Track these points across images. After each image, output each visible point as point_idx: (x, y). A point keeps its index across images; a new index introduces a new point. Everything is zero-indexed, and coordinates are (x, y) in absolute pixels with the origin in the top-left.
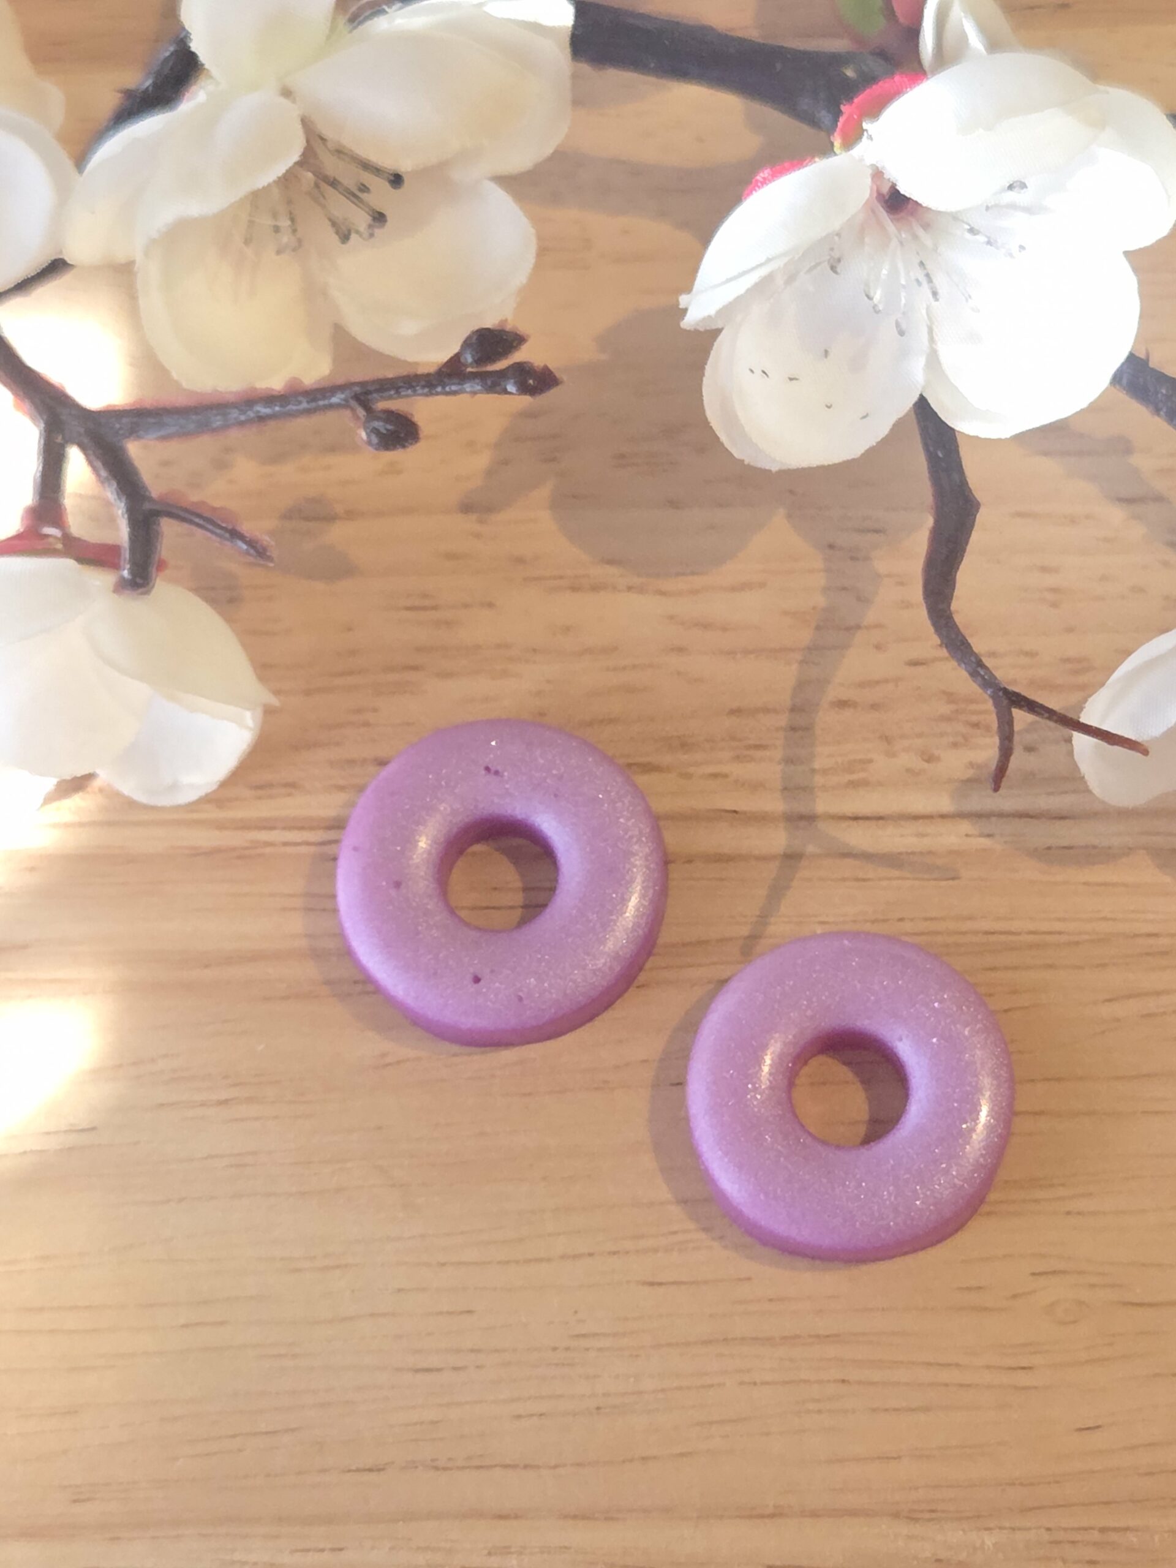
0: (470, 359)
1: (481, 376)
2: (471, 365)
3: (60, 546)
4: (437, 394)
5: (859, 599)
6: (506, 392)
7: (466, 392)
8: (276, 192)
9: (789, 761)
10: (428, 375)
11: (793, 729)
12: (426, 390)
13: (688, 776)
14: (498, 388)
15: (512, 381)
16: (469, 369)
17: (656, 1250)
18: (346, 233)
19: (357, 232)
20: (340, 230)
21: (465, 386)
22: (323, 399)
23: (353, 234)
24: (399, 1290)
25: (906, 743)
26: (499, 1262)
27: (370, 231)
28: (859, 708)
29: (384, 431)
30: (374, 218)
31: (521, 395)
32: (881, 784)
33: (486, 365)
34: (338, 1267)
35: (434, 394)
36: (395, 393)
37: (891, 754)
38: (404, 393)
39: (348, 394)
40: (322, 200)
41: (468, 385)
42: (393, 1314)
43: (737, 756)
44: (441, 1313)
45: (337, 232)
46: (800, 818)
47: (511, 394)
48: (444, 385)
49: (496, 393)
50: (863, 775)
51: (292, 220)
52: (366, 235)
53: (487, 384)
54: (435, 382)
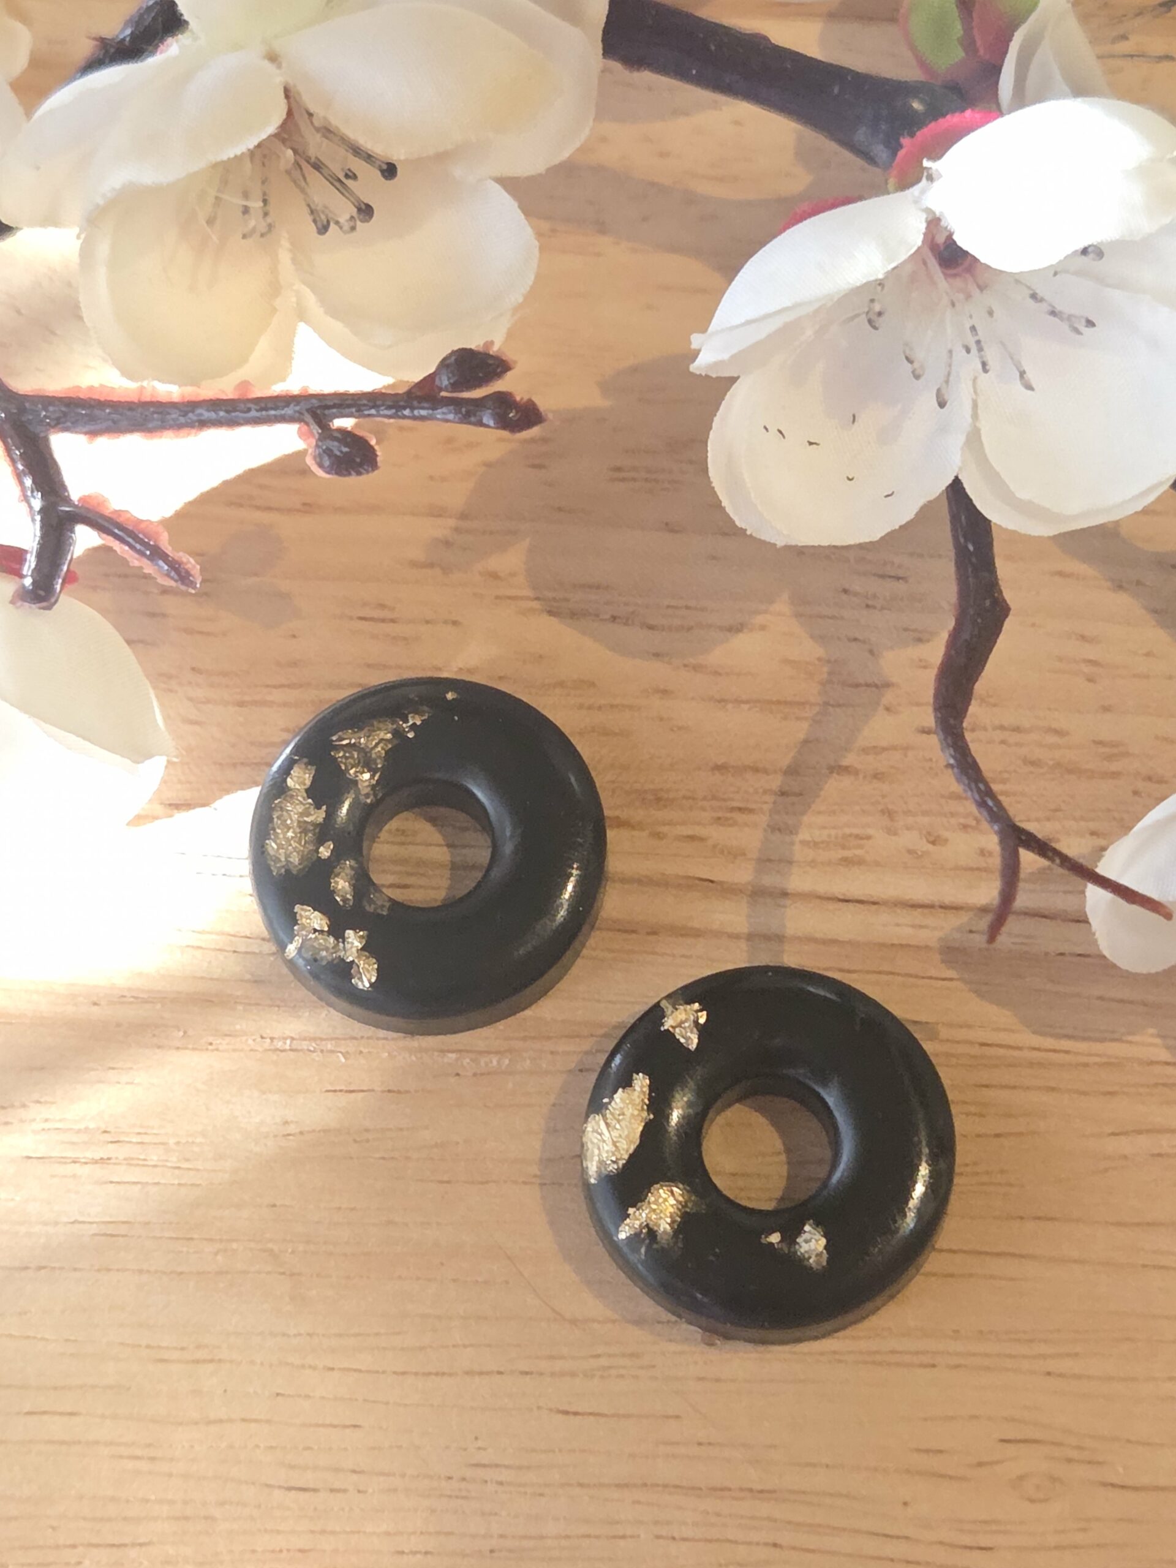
0: (445, 382)
1: (457, 403)
2: (446, 390)
4: (405, 417)
5: (871, 652)
6: (480, 424)
7: (437, 419)
8: (248, 165)
9: (774, 828)
10: (396, 395)
11: (783, 794)
12: (394, 411)
13: (660, 836)
14: (473, 419)
15: (490, 411)
16: (443, 394)
17: (573, 1375)
18: (325, 223)
19: (337, 223)
20: (318, 219)
21: (435, 412)
22: (275, 409)
23: (332, 225)
24: (278, 1394)
25: (910, 820)
26: (395, 1373)
27: (352, 224)
28: (861, 776)
29: (338, 453)
30: (359, 210)
31: (497, 428)
32: (877, 864)
33: (462, 391)
34: (211, 1361)
35: (400, 417)
36: (357, 411)
37: (892, 832)
38: (366, 412)
39: (303, 406)
40: (303, 184)
41: (439, 411)
42: (268, 1421)
43: (719, 818)
44: (323, 1425)
45: (315, 221)
46: (785, 894)
47: (487, 426)
48: (412, 408)
49: (470, 423)
50: (858, 852)
51: (265, 201)
52: (346, 227)
53: (460, 412)
54: (402, 403)
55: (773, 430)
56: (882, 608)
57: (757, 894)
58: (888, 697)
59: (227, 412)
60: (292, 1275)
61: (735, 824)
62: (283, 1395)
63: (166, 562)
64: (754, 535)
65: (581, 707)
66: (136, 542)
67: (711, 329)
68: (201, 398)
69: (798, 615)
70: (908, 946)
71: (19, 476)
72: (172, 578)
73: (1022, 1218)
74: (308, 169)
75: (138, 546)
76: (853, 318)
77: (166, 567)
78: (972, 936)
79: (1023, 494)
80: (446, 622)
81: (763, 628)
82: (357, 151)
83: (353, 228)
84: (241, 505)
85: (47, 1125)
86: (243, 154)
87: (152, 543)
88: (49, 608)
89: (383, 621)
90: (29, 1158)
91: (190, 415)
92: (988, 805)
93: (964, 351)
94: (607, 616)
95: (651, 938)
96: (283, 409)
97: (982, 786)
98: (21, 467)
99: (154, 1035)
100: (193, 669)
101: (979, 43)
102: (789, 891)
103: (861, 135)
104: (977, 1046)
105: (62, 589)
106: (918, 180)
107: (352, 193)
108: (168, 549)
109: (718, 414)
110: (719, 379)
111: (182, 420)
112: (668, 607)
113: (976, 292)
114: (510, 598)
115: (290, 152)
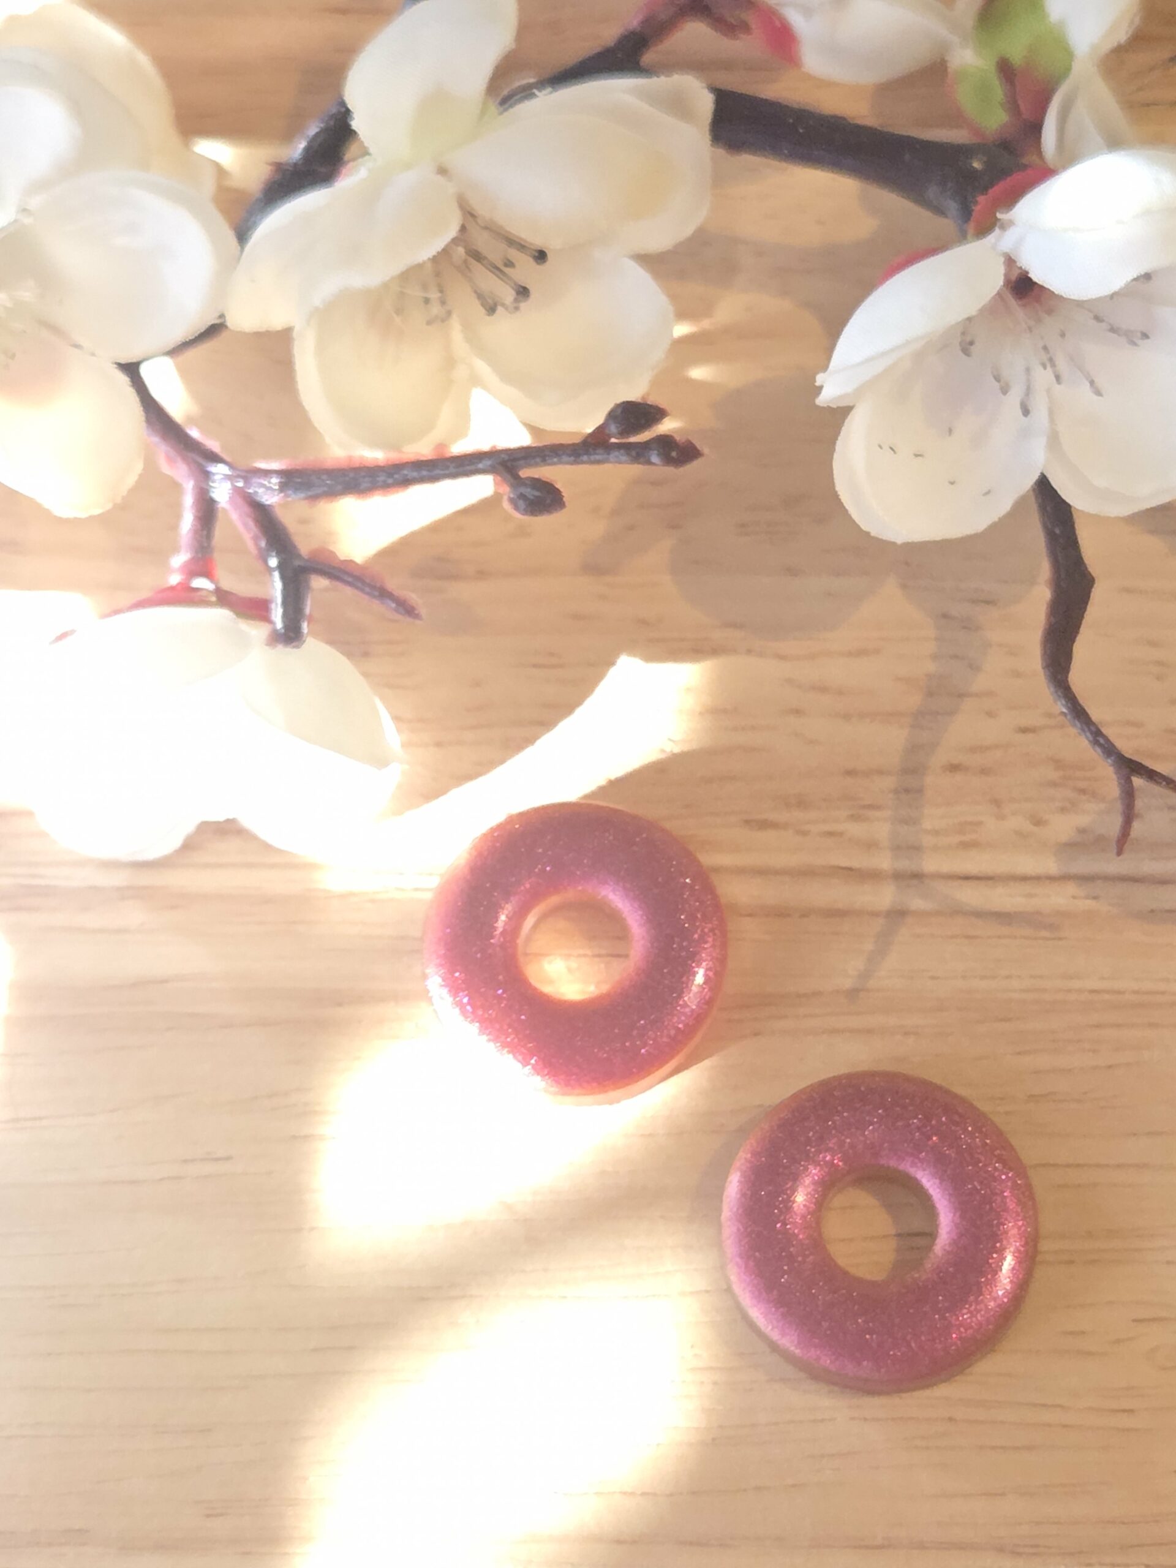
0: (614, 431)
1: (627, 447)
2: (616, 437)
3: (214, 599)
4: (583, 463)
5: (969, 666)
6: (649, 463)
7: (610, 462)
9: (900, 821)
10: (574, 445)
11: (907, 791)
12: (572, 458)
13: (804, 833)
14: (642, 460)
15: (656, 452)
16: (613, 440)
18: (492, 306)
19: (503, 305)
20: (485, 302)
21: (608, 456)
22: (470, 464)
23: (499, 307)
25: (1015, 806)
27: (514, 304)
28: (970, 772)
29: (531, 497)
30: (519, 292)
31: (664, 466)
32: (990, 845)
33: (629, 437)
35: (579, 463)
36: (542, 461)
37: (1000, 817)
38: (548, 461)
39: (492, 460)
40: (470, 275)
41: (611, 455)
43: (852, 816)
45: (483, 305)
47: (654, 464)
48: (589, 454)
49: (640, 463)
50: (973, 836)
51: (442, 293)
53: (629, 454)
54: (580, 451)
59: (429, 471)
61: (867, 819)
67: (829, 371)
68: (404, 460)
70: (1022, 913)
73: (1135, 1135)
74: (473, 262)
75: (367, 589)
77: (394, 605)
81: (876, 651)
82: (513, 242)
83: (517, 308)
88: (299, 647)
91: (396, 476)
96: (474, 465)
103: (933, 193)
105: (307, 631)
106: (993, 229)
107: (510, 278)
110: (839, 409)
111: (389, 481)
113: (1046, 317)
115: (462, 251)
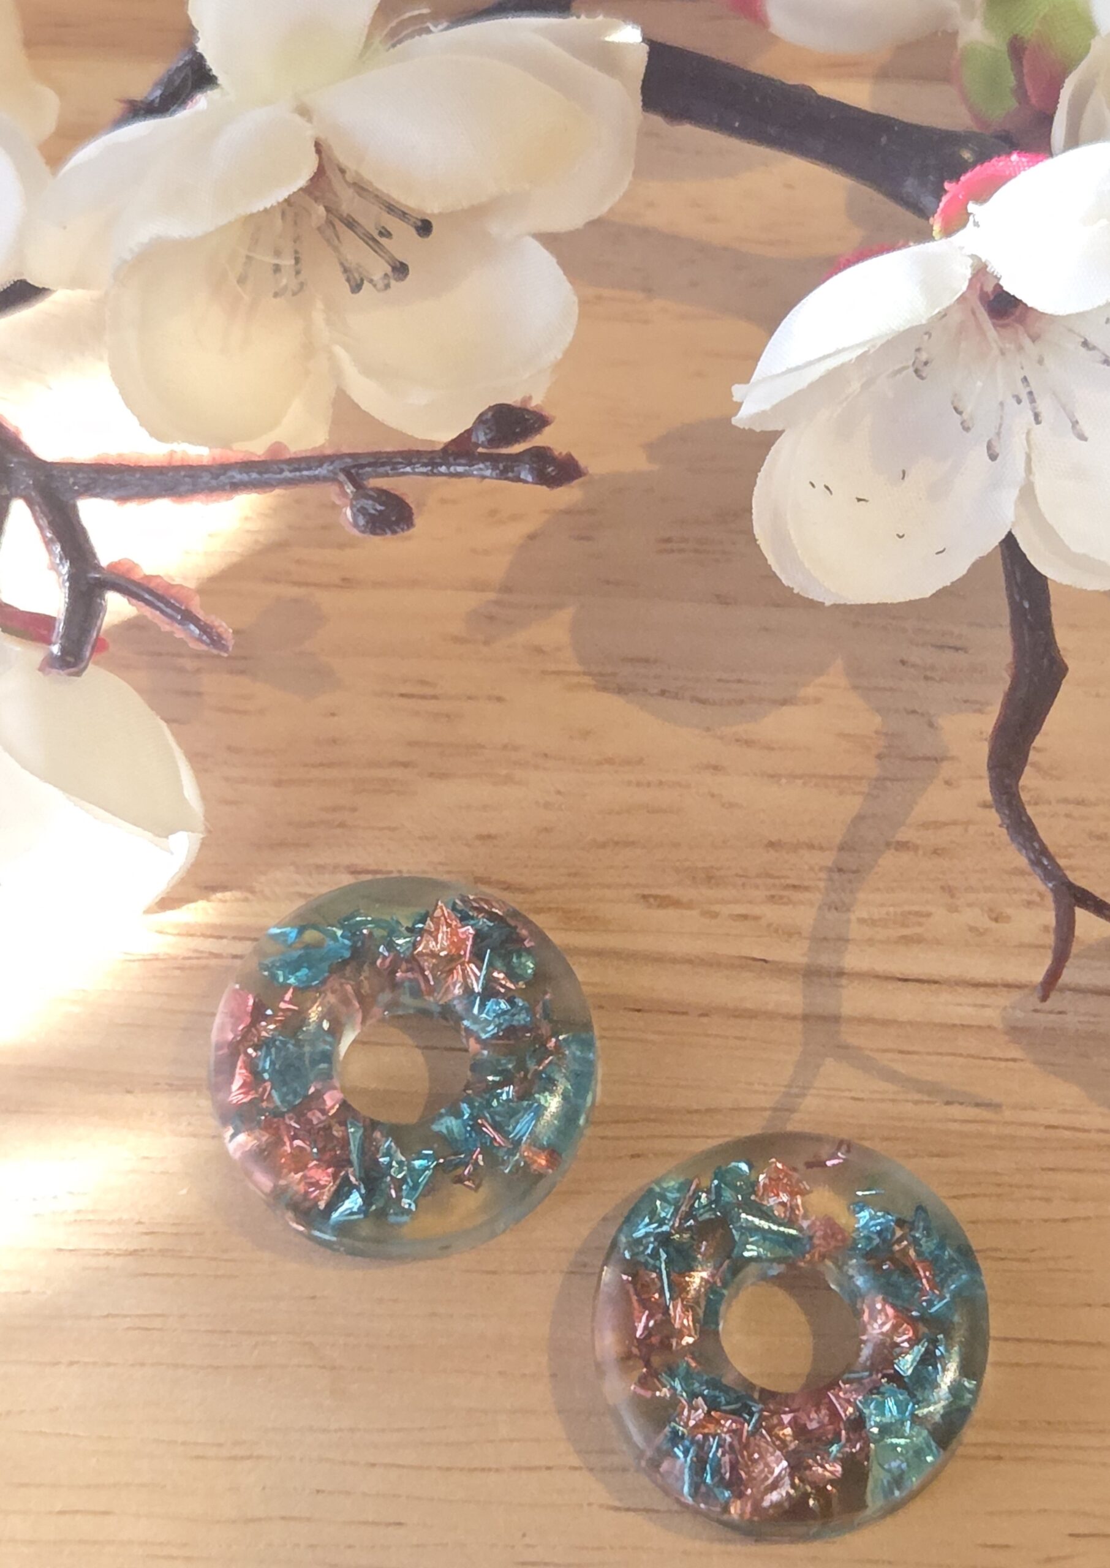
0: (482, 438)
1: (494, 459)
2: (483, 445)
4: (441, 474)
5: (930, 724)
6: (518, 479)
7: (474, 476)
8: (279, 222)
9: (830, 906)
10: (432, 452)
11: (840, 870)
12: (429, 468)
13: (715, 915)
14: (510, 475)
15: (527, 466)
16: (480, 450)
18: (359, 282)
19: (371, 281)
20: (351, 276)
21: (472, 468)
22: (309, 469)
23: (366, 283)
24: (318, 1491)
25: (972, 897)
26: (440, 1468)
27: (386, 282)
28: (920, 852)
29: (373, 512)
30: (394, 269)
31: (537, 484)
32: (938, 942)
33: (498, 447)
34: (250, 1457)
35: (434, 474)
36: (392, 470)
37: (953, 909)
38: (402, 470)
39: (338, 464)
40: (336, 242)
41: (476, 467)
42: (309, 1519)
43: (773, 897)
44: (366, 1523)
45: (348, 280)
46: (841, 974)
47: (525, 482)
48: (449, 465)
49: (507, 479)
50: (918, 930)
51: (297, 260)
52: (380, 285)
53: (498, 468)
54: (438, 460)
55: (820, 487)
56: (942, 680)
57: (812, 974)
58: (946, 770)
59: (260, 473)
60: (334, 1368)
61: (789, 902)
62: (323, 1491)
63: (197, 626)
64: (801, 593)
65: (629, 783)
66: (167, 607)
67: (752, 380)
68: (233, 460)
69: (855, 688)
70: (969, 1027)
71: (48, 543)
72: (203, 642)
73: (1089, 1305)
74: (341, 228)
75: (169, 611)
76: (900, 371)
77: (197, 631)
78: (1036, 1015)
79: (1076, 548)
80: (490, 698)
81: (817, 700)
82: (391, 208)
83: (387, 286)
84: (277, 581)
85: (79, 1217)
86: (272, 207)
87: (183, 608)
88: (78, 674)
89: (423, 697)
90: (60, 1250)
91: (222, 478)
92: (1044, 864)
93: (1014, 401)
94: (656, 691)
95: (705, 1020)
96: (316, 469)
97: (1036, 845)
98: (49, 535)
99: (189, 1124)
100: (230, 748)
101: (1030, 92)
102: (846, 971)
103: (910, 185)
104: (1042, 1129)
105: (91, 655)
106: (964, 225)
107: (387, 252)
108: (201, 615)
109: (762, 469)
110: (763, 433)
111: (214, 483)
112: (720, 680)
113: (1027, 342)
114: (558, 673)
115: (321, 210)
